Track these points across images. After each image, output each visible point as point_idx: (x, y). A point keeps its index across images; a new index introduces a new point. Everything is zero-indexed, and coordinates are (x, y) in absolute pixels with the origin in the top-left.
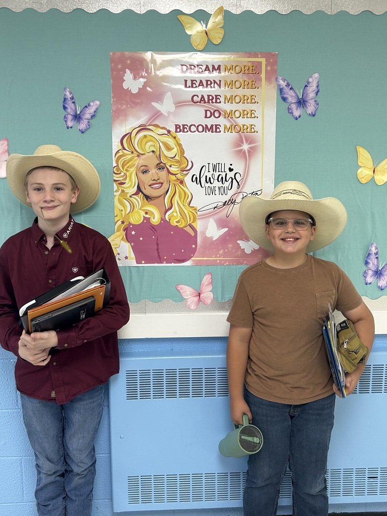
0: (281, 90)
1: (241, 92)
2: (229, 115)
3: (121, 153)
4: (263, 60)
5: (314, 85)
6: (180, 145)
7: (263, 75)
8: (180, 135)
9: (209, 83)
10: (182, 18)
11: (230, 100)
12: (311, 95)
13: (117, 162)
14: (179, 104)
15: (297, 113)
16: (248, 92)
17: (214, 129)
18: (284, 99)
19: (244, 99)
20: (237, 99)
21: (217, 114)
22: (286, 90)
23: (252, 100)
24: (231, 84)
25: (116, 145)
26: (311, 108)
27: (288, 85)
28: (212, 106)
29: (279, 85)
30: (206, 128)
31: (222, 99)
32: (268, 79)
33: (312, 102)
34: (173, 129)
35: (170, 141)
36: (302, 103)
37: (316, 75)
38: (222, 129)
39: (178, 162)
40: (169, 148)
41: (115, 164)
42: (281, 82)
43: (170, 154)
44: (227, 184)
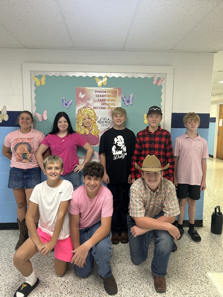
0: (123, 98)
1: (111, 98)
2: (108, 105)
3: (78, 114)
4: (118, 90)
5: (132, 97)
6: (95, 113)
7: (118, 94)
9: (103, 96)
10: (95, 78)
11: (109, 100)
14: (95, 101)
15: (127, 104)
16: (113, 98)
17: (104, 108)
18: (123, 101)
19: (112, 100)
21: (105, 104)
22: (124, 98)
23: (115, 100)
24: (109, 96)
25: (77, 112)
26: (131, 103)
27: (124, 97)
28: (103, 102)
29: (122, 97)
30: (102, 108)
31: (106, 100)
32: (119, 95)
33: (131, 101)
35: (92, 111)
36: (128, 101)
37: (132, 94)
38: (106, 108)
39: (94, 117)
40: (91, 113)
41: (76, 117)
42: (123, 96)
43: (92, 115)
44: (107, 123)
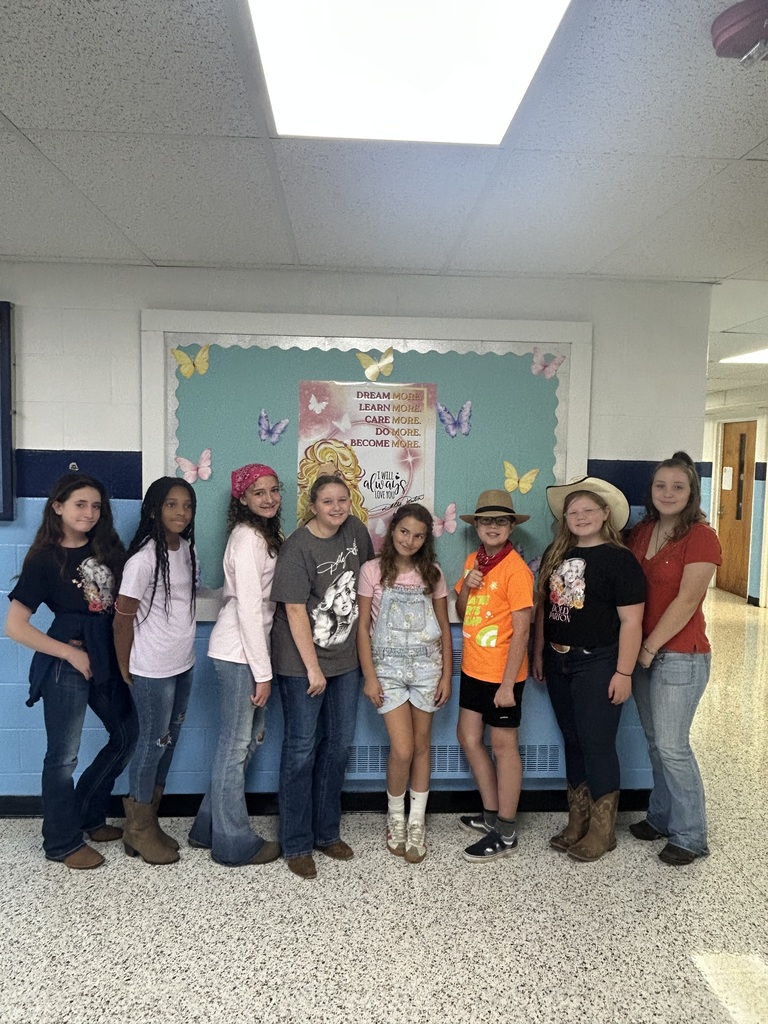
0: (440, 414)
1: (406, 414)
2: (396, 433)
3: (305, 462)
4: (425, 390)
5: (468, 410)
6: (354, 456)
7: (425, 401)
8: (354, 448)
9: (380, 407)
10: (358, 355)
11: (398, 420)
12: (465, 418)
13: (301, 469)
14: (355, 423)
15: (453, 433)
16: (412, 414)
17: (384, 443)
18: (443, 421)
19: (409, 421)
20: (404, 420)
21: (386, 432)
22: (445, 414)
23: (416, 421)
24: (398, 408)
26: (465, 429)
27: (446, 410)
28: (382, 426)
29: (438, 410)
30: (377, 443)
31: (391, 420)
32: (430, 404)
33: (466, 424)
34: (348, 442)
35: (347, 453)
37: (469, 402)
38: (390, 444)
39: (352, 469)
40: (345, 459)
41: (299, 471)
42: (440, 407)
43: (347, 463)
44: (394, 489)
